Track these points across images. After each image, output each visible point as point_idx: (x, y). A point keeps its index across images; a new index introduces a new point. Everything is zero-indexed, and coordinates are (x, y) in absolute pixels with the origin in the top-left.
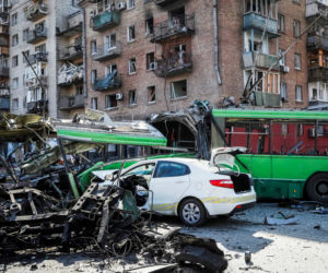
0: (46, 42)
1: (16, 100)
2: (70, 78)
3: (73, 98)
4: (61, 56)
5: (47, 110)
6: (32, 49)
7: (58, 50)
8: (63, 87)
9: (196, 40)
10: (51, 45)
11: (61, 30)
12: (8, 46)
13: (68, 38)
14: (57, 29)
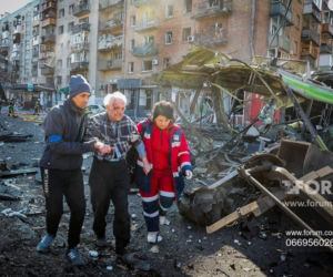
0: (90, 16)
1: (61, 61)
2: (109, 45)
3: (111, 62)
4: (102, 28)
5: (87, 70)
6: (77, 21)
7: (99, 22)
8: (103, 52)
9: (232, 20)
10: (94, 18)
11: (103, 6)
12: (55, 18)
13: (108, 13)
14: (100, 6)
